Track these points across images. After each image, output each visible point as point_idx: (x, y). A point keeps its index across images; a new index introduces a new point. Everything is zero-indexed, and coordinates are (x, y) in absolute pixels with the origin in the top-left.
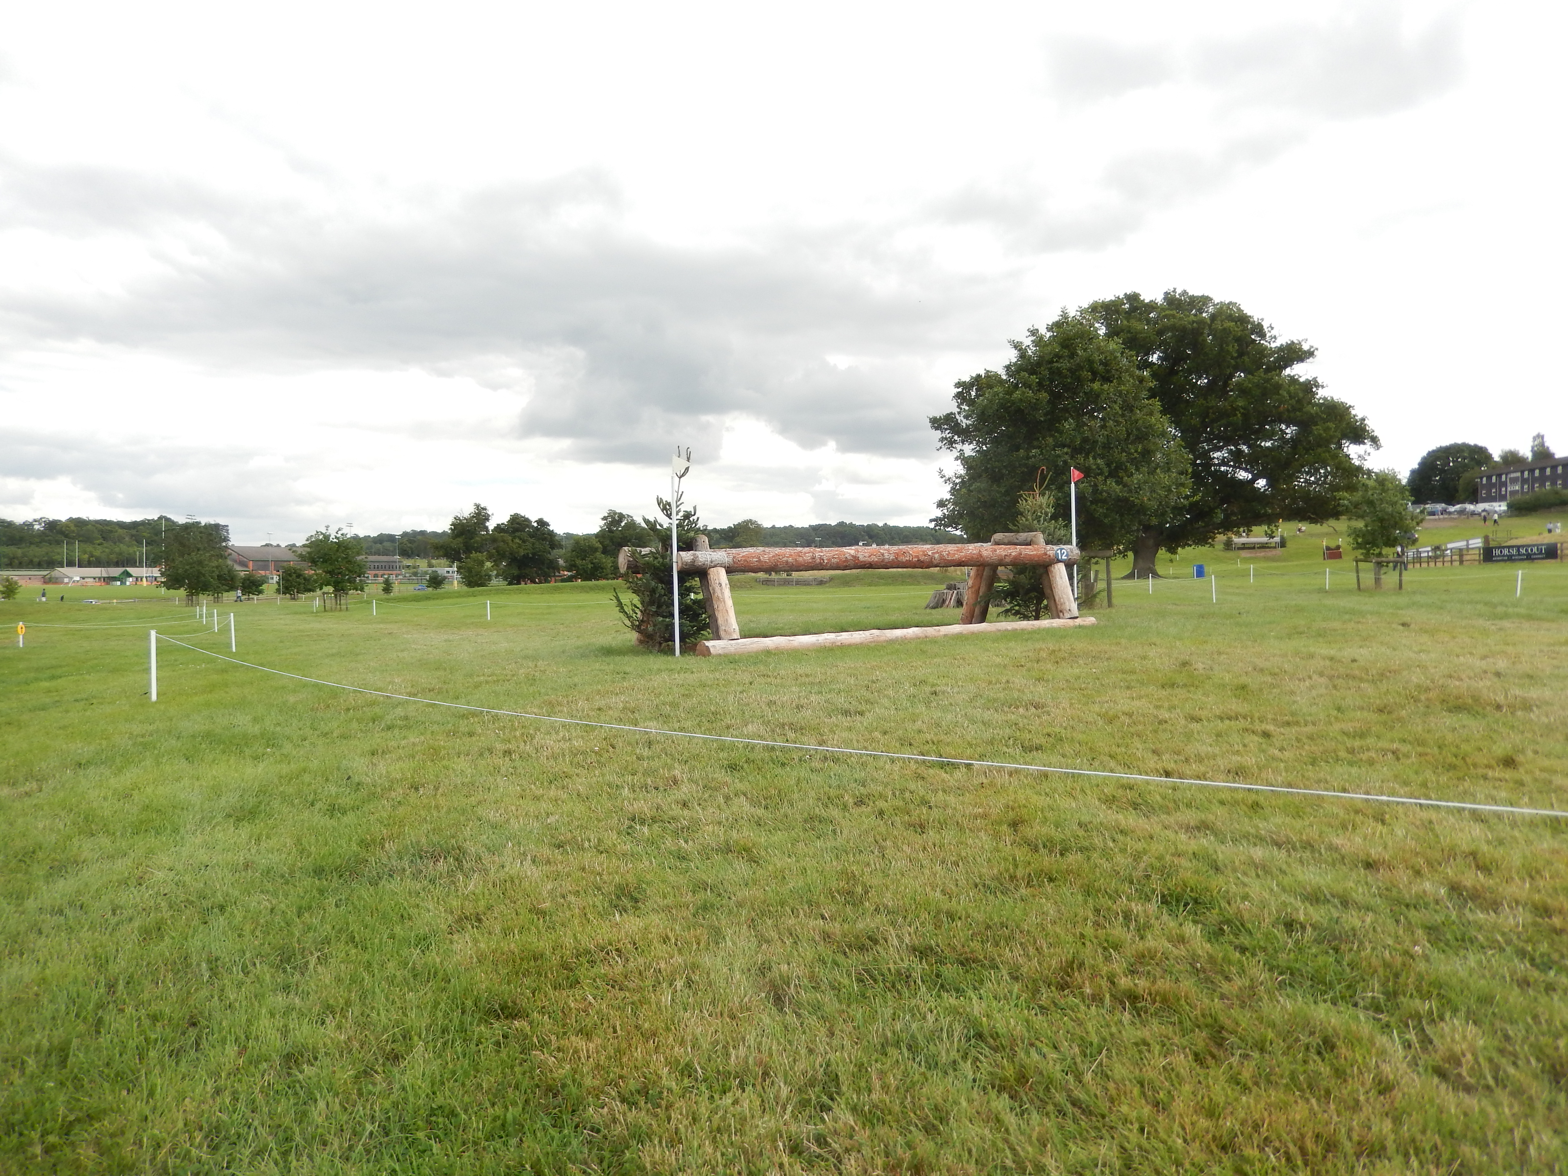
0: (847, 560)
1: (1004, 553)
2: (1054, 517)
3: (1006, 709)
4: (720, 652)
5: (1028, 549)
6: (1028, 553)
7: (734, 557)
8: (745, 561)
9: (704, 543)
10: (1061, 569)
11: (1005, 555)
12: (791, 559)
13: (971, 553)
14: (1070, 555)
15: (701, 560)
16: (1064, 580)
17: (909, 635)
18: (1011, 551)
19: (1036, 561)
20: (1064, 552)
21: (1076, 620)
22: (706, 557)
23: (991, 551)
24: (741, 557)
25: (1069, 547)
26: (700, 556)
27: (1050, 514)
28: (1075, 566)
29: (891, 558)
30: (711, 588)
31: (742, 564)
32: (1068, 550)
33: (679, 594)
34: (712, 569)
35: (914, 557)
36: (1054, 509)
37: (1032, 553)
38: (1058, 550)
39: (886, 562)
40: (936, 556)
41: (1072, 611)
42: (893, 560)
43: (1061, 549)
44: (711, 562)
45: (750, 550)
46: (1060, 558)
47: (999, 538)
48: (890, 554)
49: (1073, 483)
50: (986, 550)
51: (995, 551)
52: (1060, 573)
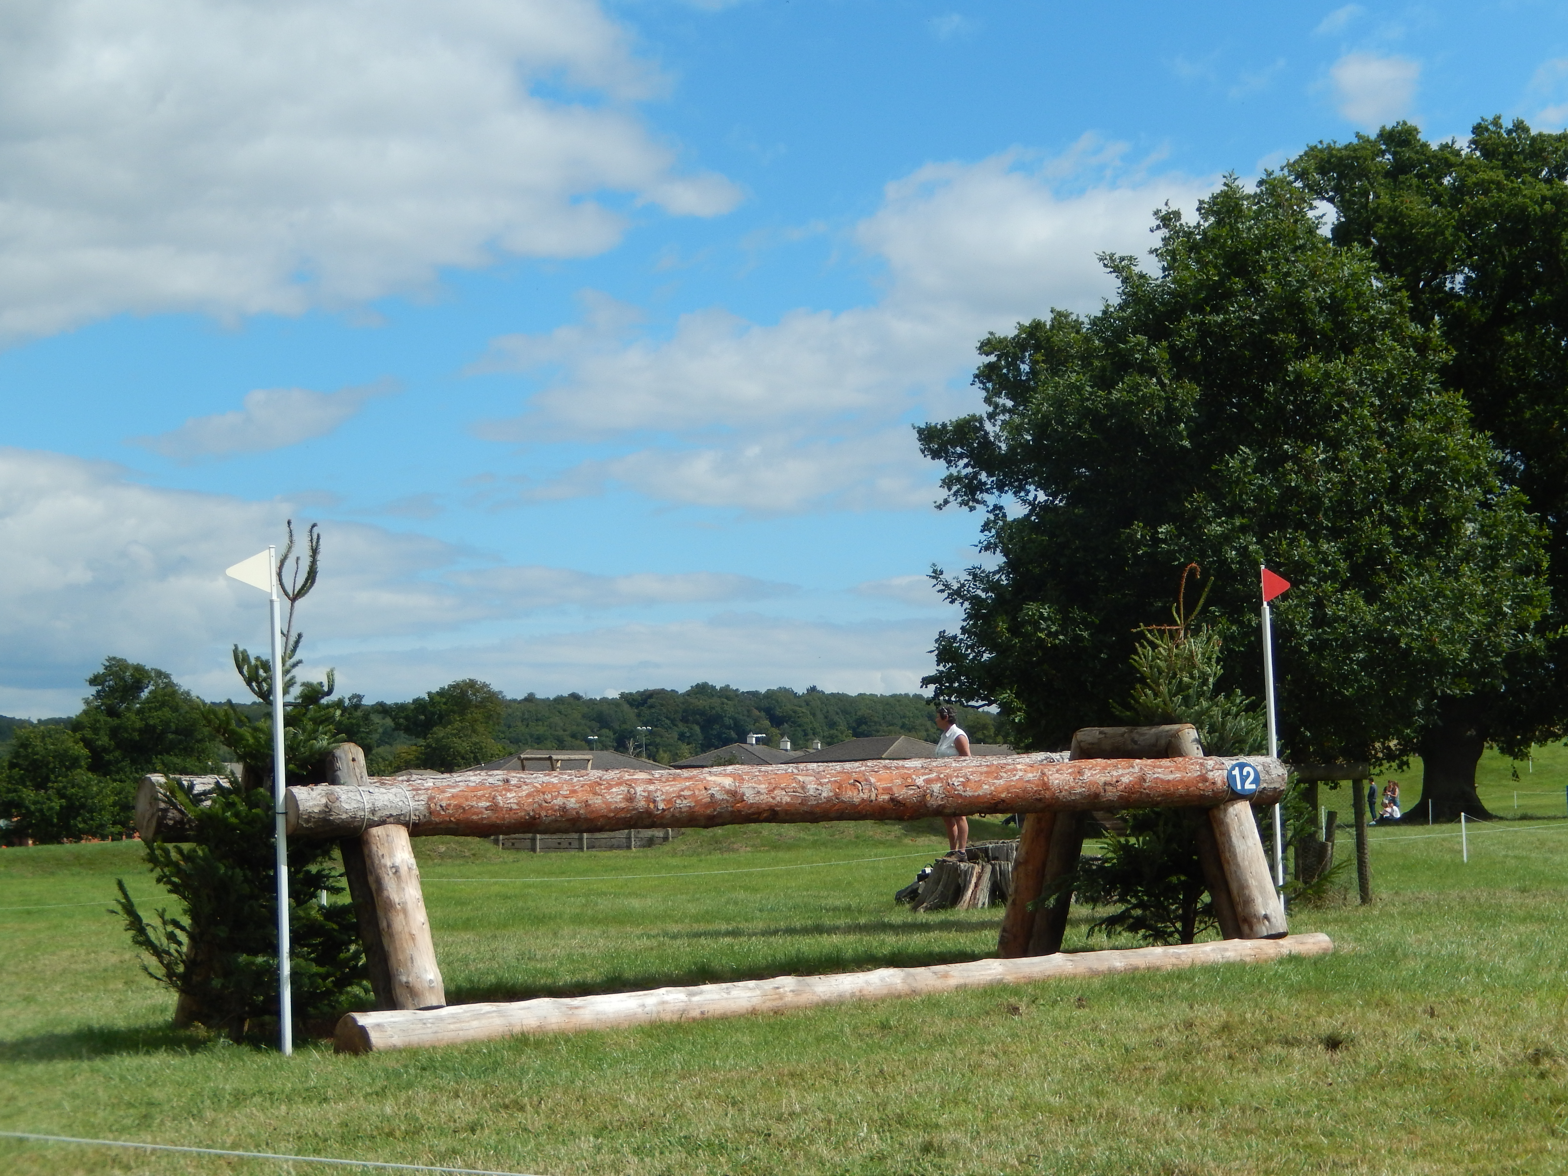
0: (713, 802)
1: (1101, 779)
2: (1223, 686)
4: (396, 1040)
5: (1161, 767)
6: (1161, 776)
7: (431, 799)
8: (459, 807)
9: (354, 760)
10: (1243, 816)
11: (1105, 784)
12: (573, 800)
13: (1021, 779)
14: (1265, 781)
15: (347, 806)
16: (1250, 842)
17: (871, 989)
18: (1120, 772)
19: (1181, 796)
20: (1248, 773)
21: (1281, 942)
22: (359, 798)
23: (1070, 774)
24: (449, 799)
25: (1260, 759)
26: (343, 797)
27: (1211, 680)
28: (1277, 806)
29: (824, 794)
30: (371, 879)
31: (451, 815)
32: (1259, 768)
33: (290, 896)
34: (375, 831)
35: (880, 791)
36: (1222, 667)
37: (1171, 777)
38: (1233, 768)
39: (812, 806)
40: (936, 787)
41: (1273, 920)
42: (829, 799)
43: (1242, 766)
44: (373, 812)
45: (472, 778)
46: (1239, 787)
47: (1089, 739)
48: (821, 784)
49: (1265, 603)
50: (1057, 771)
51: (1080, 773)
52: (1241, 824)
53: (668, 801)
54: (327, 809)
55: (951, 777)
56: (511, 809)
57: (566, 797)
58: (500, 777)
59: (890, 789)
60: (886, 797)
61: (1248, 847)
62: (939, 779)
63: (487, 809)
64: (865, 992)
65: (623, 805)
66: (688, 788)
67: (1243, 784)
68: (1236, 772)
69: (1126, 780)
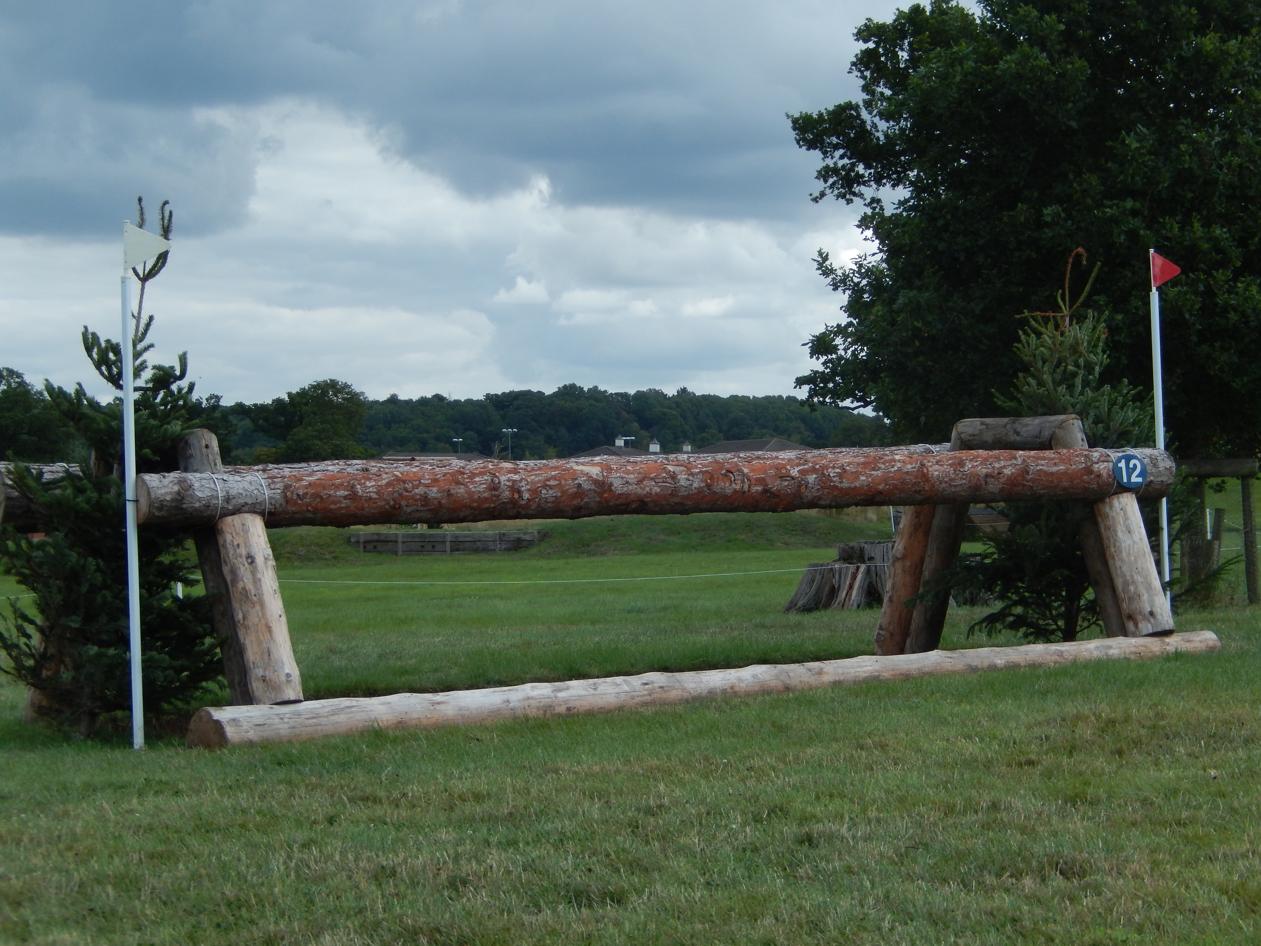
0: (580, 492)
1: (983, 470)
2: (1110, 375)
3: (990, 880)
4: (252, 735)
5: (1044, 458)
6: (1045, 468)
7: (287, 487)
8: (316, 495)
9: (207, 446)
10: (1129, 509)
11: (987, 476)
12: (435, 489)
13: (899, 470)
14: (1151, 474)
15: (200, 494)
16: (1136, 537)
17: (743, 685)
18: (1002, 463)
19: (1065, 489)
20: (1135, 466)
21: (1167, 640)
22: (213, 486)
23: (951, 465)
24: (306, 487)
25: (1148, 451)
26: (197, 485)
27: (1097, 369)
28: (1164, 500)
29: (696, 485)
30: (226, 570)
31: (309, 505)
32: (1146, 461)
33: (141, 586)
34: (229, 519)
35: (753, 482)
36: (1108, 357)
37: (1054, 469)
38: (1119, 460)
39: (683, 497)
40: (812, 478)
41: (1159, 617)
42: (700, 491)
43: (1128, 459)
44: (228, 499)
45: (330, 468)
46: (1125, 480)
47: (970, 431)
48: (692, 474)
49: (1154, 289)
50: (937, 462)
51: (961, 464)
52: (1126, 518)
53: (535, 492)
54: (180, 498)
55: (827, 469)
56: (370, 498)
57: (427, 486)
58: (359, 467)
59: (763, 480)
60: (760, 488)
61: (1134, 542)
62: (813, 470)
63: (345, 498)
64: (737, 689)
65: (486, 495)
66: (554, 478)
67: (1129, 477)
68: (1122, 464)
69: (1007, 471)
